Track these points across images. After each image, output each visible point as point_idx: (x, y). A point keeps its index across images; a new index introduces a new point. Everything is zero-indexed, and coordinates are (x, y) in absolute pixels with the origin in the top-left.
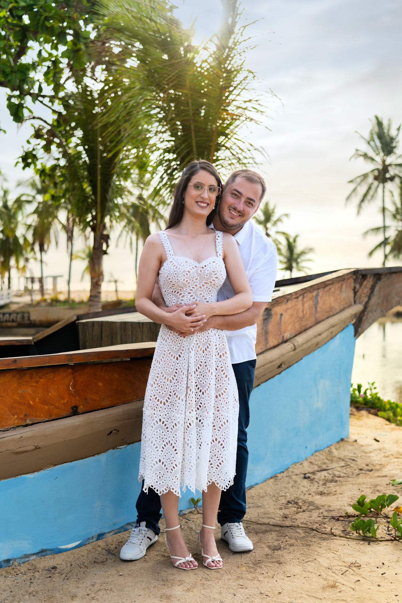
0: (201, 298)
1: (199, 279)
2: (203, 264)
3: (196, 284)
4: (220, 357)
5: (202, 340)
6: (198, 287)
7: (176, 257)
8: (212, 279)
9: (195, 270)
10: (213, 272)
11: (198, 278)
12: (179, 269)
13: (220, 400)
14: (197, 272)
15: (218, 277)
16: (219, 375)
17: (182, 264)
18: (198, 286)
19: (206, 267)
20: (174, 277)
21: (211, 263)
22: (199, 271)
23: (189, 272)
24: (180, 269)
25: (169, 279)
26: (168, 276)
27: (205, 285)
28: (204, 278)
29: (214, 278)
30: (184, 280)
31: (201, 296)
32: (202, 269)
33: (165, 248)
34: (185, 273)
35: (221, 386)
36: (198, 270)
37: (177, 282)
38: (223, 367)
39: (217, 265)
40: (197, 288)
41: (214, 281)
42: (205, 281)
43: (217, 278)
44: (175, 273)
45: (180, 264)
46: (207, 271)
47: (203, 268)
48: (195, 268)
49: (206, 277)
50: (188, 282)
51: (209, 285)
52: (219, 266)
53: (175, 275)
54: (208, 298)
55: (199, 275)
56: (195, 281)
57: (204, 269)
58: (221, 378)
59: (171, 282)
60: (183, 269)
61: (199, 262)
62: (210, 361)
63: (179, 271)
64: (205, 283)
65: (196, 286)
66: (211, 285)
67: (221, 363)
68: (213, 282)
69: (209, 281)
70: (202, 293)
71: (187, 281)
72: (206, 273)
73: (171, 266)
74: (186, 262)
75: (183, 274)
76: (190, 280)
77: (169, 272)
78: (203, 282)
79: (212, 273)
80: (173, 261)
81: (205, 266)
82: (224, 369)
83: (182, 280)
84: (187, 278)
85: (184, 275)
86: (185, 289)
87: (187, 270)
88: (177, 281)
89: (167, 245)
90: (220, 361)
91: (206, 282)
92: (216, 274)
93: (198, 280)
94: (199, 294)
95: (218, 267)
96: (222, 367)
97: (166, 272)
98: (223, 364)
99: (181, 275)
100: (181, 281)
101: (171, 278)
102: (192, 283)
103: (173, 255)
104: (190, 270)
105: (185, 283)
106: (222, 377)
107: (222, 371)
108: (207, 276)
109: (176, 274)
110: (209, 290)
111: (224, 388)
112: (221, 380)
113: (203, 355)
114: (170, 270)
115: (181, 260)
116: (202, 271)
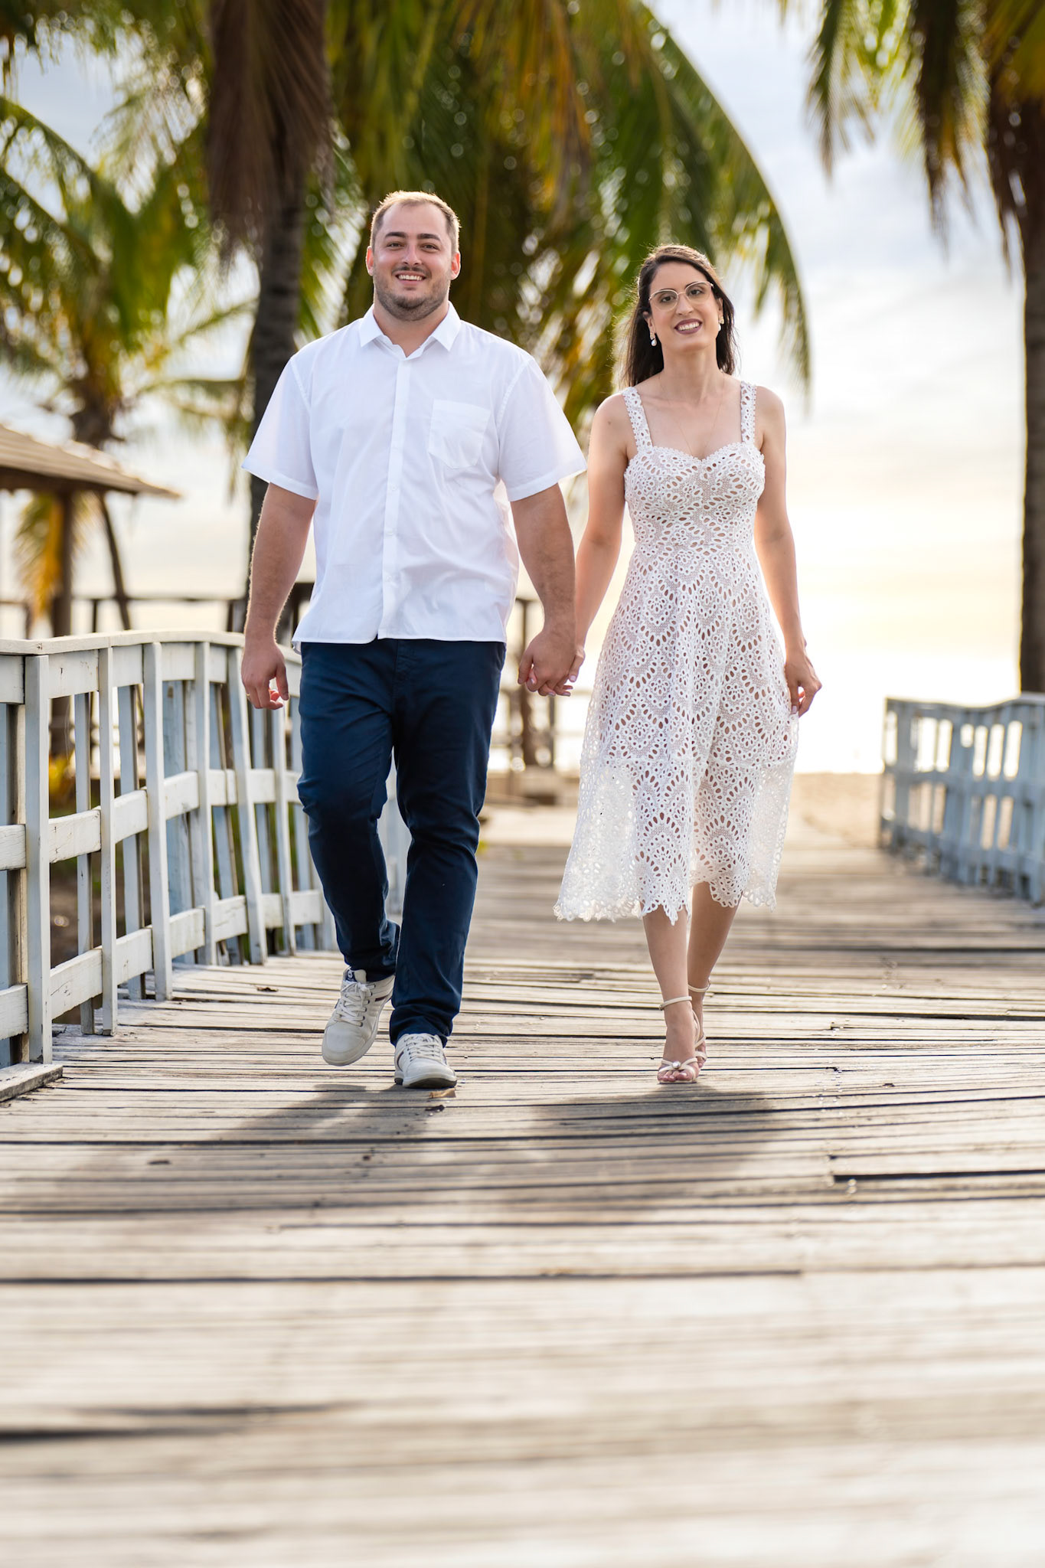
0: (708, 527)
1: (702, 491)
2: (709, 461)
3: (696, 502)
4: (743, 649)
5: (703, 613)
6: (700, 507)
7: (656, 447)
8: (729, 490)
9: (693, 474)
10: (731, 475)
11: (701, 489)
12: (658, 473)
13: (734, 738)
14: (698, 479)
15: (743, 484)
16: (736, 687)
17: (665, 464)
18: (701, 505)
19: (717, 467)
20: (649, 489)
21: (727, 457)
22: (701, 475)
23: (679, 479)
24: (661, 473)
25: (639, 493)
26: (636, 488)
27: (716, 502)
28: (714, 489)
29: (733, 487)
30: (669, 495)
31: (709, 523)
32: (707, 472)
33: (633, 426)
34: (671, 481)
35: (737, 708)
36: (699, 474)
37: (656, 500)
38: (747, 670)
39: (740, 461)
40: (698, 510)
41: (735, 493)
42: (715, 496)
43: (740, 486)
44: (650, 481)
45: (661, 462)
46: (720, 473)
47: (709, 469)
48: (693, 470)
49: (716, 487)
50: (677, 500)
51: (725, 502)
52: (743, 461)
53: (650, 486)
54: (722, 528)
55: (702, 483)
56: (694, 496)
57: (713, 471)
58: (740, 693)
59: (643, 498)
60: (667, 474)
61: (702, 456)
62: (715, 657)
63: (658, 477)
64: (716, 499)
65: (697, 505)
66: (729, 502)
67: (743, 662)
68: (732, 495)
69: (724, 494)
70: (709, 517)
71: (675, 497)
72: (716, 480)
73: (642, 466)
74: (675, 458)
75: (667, 483)
76: (682, 494)
77: (638, 480)
78: (712, 497)
79: (729, 477)
80: (648, 456)
81: (714, 465)
82: (748, 675)
83: (666, 495)
84: (675, 491)
85: (669, 486)
86: (672, 513)
87: (675, 475)
88: (653, 496)
89: (639, 421)
90: (741, 659)
91: (718, 496)
92: (737, 479)
93: (699, 494)
94: (703, 520)
95: (740, 464)
96: (744, 671)
97: (633, 478)
98: (746, 664)
99: (662, 485)
100: (662, 497)
101: (642, 491)
102: (688, 500)
103: (649, 444)
104: (681, 475)
105: (672, 501)
106: (742, 691)
107: (745, 678)
108: (718, 484)
109: (651, 484)
110: (726, 512)
111: (745, 713)
112: (739, 696)
113: (702, 644)
114: (640, 475)
115: (664, 454)
116: (709, 476)
